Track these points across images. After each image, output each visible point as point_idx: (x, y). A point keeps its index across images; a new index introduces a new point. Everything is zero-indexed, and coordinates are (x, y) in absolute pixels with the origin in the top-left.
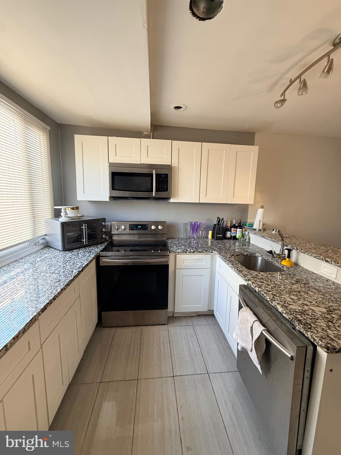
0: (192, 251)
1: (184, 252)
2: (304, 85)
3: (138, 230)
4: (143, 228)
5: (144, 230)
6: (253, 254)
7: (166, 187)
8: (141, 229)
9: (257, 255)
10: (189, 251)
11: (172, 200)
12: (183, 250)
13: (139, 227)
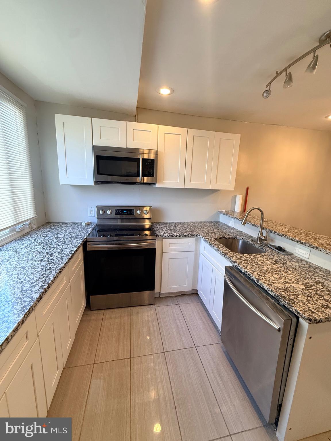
0: (178, 235)
1: (171, 236)
2: (290, 78)
3: (124, 215)
4: (129, 213)
5: (129, 214)
6: (234, 237)
7: (152, 172)
8: (127, 214)
9: (238, 237)
10: (176, 235)
11: (157, 186)
12: (170, 234)
13: (124, 212)
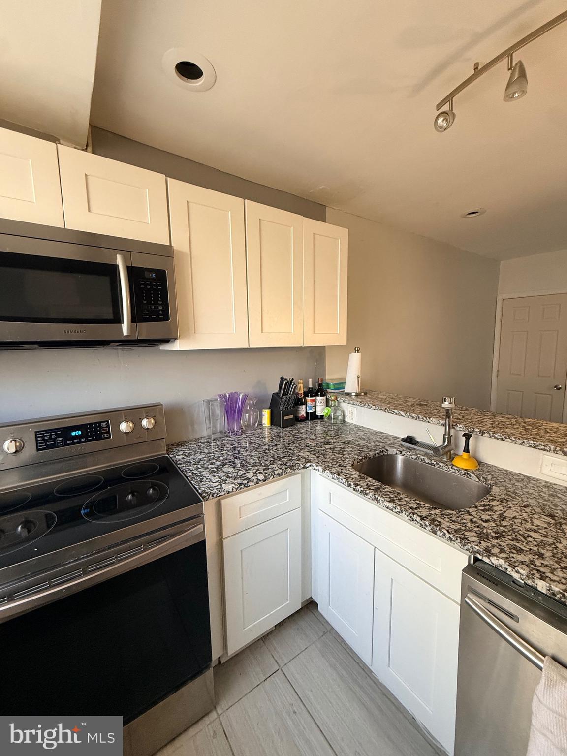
1: (242, 486)
2: (519, 75)
3: (74, 443)
4: (92, 436)
5: (93, 440)
6: (383, 452)
7: (161, 308)
8: (83, 439)
9: (392, 451)
11: (177, 346)
13: (73, 434)
